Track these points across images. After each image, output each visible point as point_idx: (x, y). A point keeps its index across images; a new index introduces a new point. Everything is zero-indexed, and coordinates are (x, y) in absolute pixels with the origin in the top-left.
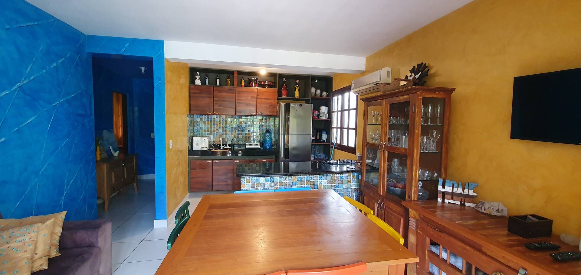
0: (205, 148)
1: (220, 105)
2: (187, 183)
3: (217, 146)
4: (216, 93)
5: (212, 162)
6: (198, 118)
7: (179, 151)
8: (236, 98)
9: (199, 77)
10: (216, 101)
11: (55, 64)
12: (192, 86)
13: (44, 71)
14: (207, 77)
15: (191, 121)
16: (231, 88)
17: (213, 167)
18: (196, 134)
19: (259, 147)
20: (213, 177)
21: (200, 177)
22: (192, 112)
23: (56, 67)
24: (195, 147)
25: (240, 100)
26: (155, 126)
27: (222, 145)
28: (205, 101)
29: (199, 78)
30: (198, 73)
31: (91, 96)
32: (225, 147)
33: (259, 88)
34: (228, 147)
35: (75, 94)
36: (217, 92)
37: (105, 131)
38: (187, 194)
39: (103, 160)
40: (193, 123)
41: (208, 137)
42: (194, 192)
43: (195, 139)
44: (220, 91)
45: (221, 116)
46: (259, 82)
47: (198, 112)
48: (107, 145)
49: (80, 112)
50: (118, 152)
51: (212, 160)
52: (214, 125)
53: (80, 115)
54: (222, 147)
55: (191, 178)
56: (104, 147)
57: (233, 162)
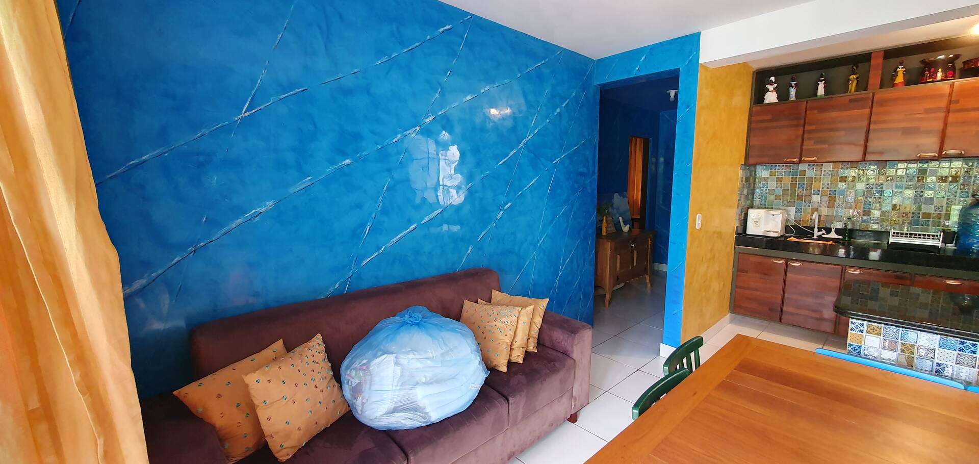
0: (773, 232)
1: (823, 141)
2: (728, 295)
3: (804, 231)
4: (813, 115)
5: (787, 266)
6: (763, 172)
7: (716, 235)
8: (872, 119)
9: (775, 85)
10: (810, 132)
11: (558, 110)
12: (758, 108)
13: (548, 121)
14: (793, 83)
15: (747, 180)
16: (859, 96)
17: (788, 275)
18: (757, 202)
19: (938, 243)
20: (786, 295)
21: (757, 290)
22: (751, 161)
23: (559, 113)
24: (752, 230)
25: (884, 122)
26: (674, 188)
27: (816, 230)
28: (783, 134)
29: (774, 89)
30: (773, 79)
31: (595, 147)
32: (824, 234)
33: (958, 82)
34: (833, 235)
35: (578, 146)
36: (816, 111)
37: (616, 195)
38: (726, 315)
39: (609, 236)
40: (750, 182)
41: (785, 209)
42: (739, 313)
43: (752, 213)
44: (822, 110)
45: (822, 165)
46: (964, 62)
47: (765, 160)
48: (618, 215)
49: (581, 170)
50: (628, 226)
51: (787, 260)
52: (801, 186)
53: (581, 174)
54: (816, 233)
55: (737, 287)
56: (613, 218)
57: (843, 272)
